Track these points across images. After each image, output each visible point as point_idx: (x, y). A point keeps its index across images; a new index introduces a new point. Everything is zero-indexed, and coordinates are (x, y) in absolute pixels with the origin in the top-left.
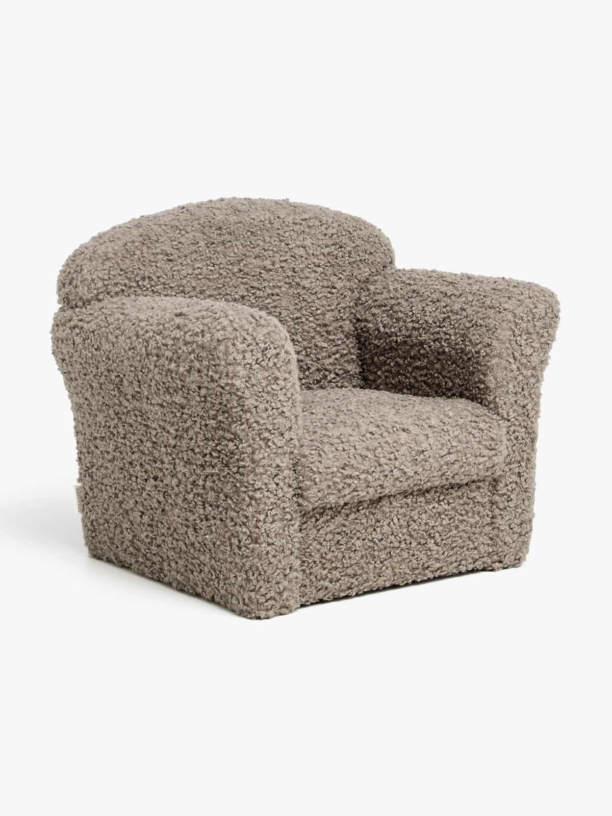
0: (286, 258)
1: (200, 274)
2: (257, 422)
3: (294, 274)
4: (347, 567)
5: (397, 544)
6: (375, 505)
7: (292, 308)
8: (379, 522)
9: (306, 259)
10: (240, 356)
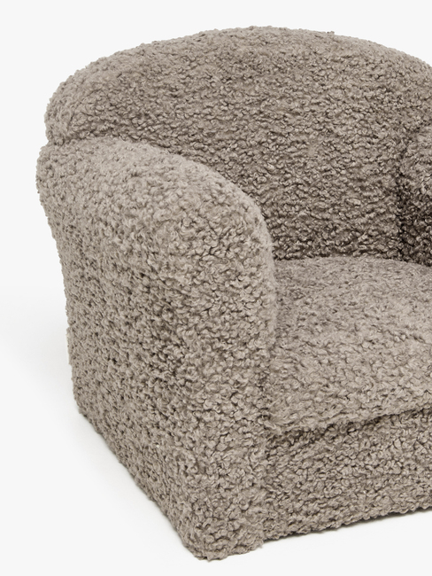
0: (318, 101)
1: (210, 114)
2: (209, 329)
3: (327, 120)
4: (329, 498)
5: (397, 471)
6: (371, 426)
7: (320, 158)
8: (375, 445)
9: (344, 102)
10: (185, 245)
